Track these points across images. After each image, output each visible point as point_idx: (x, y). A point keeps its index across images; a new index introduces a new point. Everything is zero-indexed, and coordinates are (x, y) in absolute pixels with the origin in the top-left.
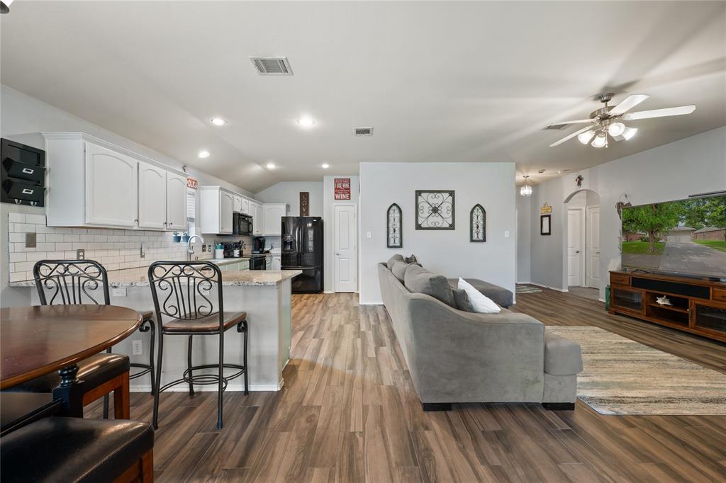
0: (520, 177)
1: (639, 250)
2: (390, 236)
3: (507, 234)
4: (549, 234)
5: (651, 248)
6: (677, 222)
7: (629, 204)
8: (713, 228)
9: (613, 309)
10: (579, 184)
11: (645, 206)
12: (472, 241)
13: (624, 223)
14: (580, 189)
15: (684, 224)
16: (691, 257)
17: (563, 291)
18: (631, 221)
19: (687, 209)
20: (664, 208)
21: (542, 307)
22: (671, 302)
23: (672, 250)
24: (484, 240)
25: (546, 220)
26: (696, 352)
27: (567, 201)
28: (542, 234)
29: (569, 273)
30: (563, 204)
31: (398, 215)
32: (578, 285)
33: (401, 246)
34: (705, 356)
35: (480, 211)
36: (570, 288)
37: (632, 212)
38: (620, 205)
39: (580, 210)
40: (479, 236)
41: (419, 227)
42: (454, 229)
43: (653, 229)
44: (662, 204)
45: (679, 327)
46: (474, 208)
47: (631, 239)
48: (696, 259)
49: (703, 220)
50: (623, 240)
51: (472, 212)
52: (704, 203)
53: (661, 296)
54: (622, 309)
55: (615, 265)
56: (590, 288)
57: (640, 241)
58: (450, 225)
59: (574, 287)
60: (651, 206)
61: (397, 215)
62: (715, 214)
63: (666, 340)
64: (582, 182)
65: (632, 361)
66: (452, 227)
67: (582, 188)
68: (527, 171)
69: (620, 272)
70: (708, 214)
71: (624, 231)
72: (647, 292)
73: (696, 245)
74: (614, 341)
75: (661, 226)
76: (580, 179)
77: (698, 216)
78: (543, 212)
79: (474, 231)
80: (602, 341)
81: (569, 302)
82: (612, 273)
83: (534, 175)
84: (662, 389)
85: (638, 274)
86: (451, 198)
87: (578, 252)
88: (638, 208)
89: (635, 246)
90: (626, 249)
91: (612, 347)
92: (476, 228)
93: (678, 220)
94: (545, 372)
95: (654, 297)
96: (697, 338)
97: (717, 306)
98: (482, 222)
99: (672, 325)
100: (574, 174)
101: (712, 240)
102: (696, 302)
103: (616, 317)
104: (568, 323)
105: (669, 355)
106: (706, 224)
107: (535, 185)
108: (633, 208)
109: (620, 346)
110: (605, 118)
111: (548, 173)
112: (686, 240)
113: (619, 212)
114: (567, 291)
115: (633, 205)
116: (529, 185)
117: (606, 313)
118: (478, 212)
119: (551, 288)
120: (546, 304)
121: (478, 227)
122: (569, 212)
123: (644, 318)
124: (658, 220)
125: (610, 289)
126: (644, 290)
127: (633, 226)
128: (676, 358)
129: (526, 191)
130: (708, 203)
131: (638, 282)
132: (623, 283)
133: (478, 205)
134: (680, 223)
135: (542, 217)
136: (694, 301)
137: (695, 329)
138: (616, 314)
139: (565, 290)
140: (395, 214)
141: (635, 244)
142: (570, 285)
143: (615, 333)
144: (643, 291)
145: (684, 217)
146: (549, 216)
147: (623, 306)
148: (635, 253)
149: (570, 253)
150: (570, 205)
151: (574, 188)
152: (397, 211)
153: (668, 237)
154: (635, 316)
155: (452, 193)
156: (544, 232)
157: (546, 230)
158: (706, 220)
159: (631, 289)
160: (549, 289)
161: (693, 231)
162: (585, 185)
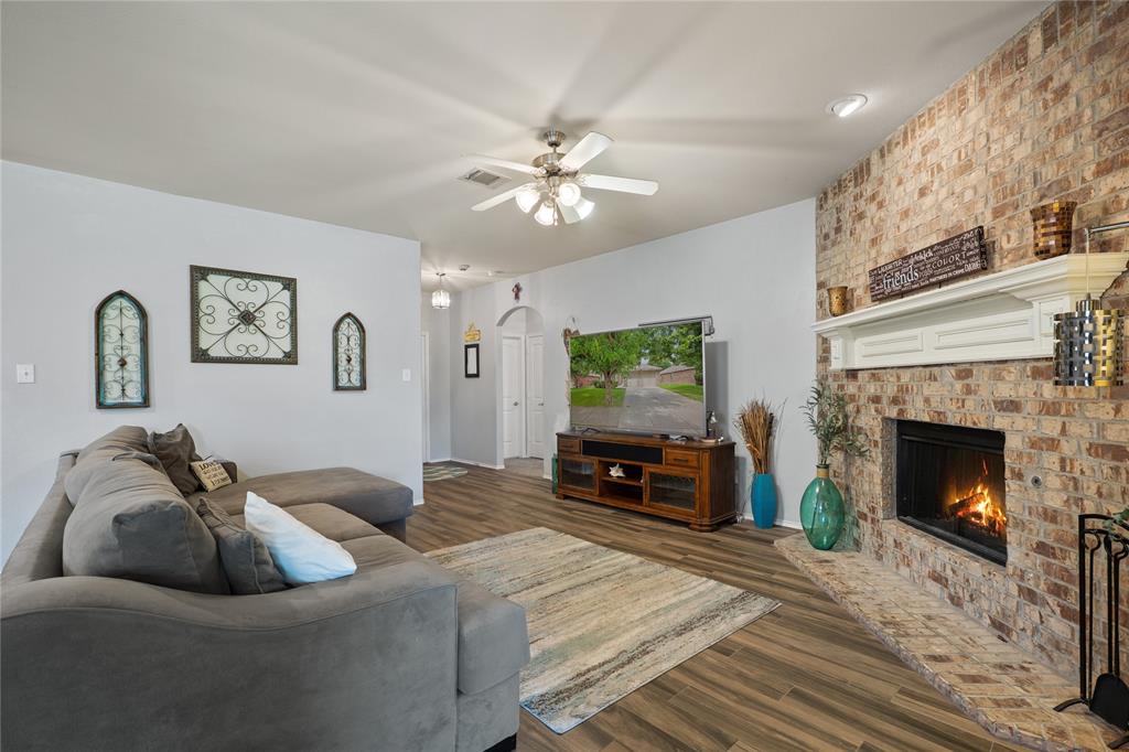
0: (429, 274)
1: (590, 402)
2: (108, 376)
3: (406, 375)
4: (477, 375)
5: (608, 397)
6: (639, 358)
7: (577, 331)
8: (681, 367)
9: (562, 491)
10: (517, 297)
11: (599, 334)
12: (337, 388)
13: (573, 359)
14: (517, 305)
15: (647, 361)
16: (657, 409)
17: (498, 468)
18: (580, 356)
19: (650, 340)
20: (623, 337)
21: (466, 504)
22: (624, 472)
23: (636, 399)
24: (363, 387)
25: (472, 351)
26: (652, 543)
27: (501, 322)
28: (468, 376)
29: (506, 439)
30: (496, 328)
31: (137, 323)
32: (516, 455)
33: (146, 402)
34: (664, 546)
35: (354, 327)
36: (507, 461)
37: (582, 344)
38: (567, 333)
39: (518, 339)
40: (351, 378)
41: (200, 356)
42: (296, 363)
43: (609, 369)
44: (620, 332)
45: (633, 507)
46: (341, 321)
47: (581, 385)
48: (662, 411)
49: (669, 356)
50: (572, 385)
51: (336, 329)
52: (671, 331)
53: (614, 465)
54: (572, 490)
55: (562, 424)
56: (532, 458)
57: (593, 387)
58: (287, 355)
59: (510, 459)
60: (607, 335)
61: (131, 321)
62: (683, 347)
63: (621, 529)
64: (521, 294)
65: (591, 582)
66: (291, 358)
67: (521, 304)
68: (442, 265)
69: (568, 433)
70: (676, 347)
71: (574, 373)
72: (600, 461)
73: (663, 391)
74: (566, 549)
75: (618, 364)
76: (518, 289)
77: (664, 350)
78: (468, 338)
79: (340, 369)
80: (551, 553)
81: (506, 487)
82: (559, 435)
83: (452, 273)
84: (633, 628)
85: (590, 436)
86: (287, 294)
87: (516, 404)
88: (590, 338)
89: (587, 395)
90: (576, 400)
91: (564, 563)
92: (345, 362)
93: (641, 355)
94: (459, 692)
95: (607, 466)
96: (652, 520)
97: (669, 472)
98: (358, 351)
99: (626, 506)
100: (511, 280)
101: (680, 384)
102: (652, 470)
103: (567, 503)
104: (504, 528)
105: (629, 556)
106: (674, 361)
107: (455, 293)
108: (583, 337)
109: (573, 558)
110: (553, 173)
111: (474, 274)
112: (650, 385)
113: (566, 343)
114: (503, 467)
115: (582, 333)
116: (445, 290)
117: (553, 498)
118: (348, 329)
119: (481, 465)
120: (473, 497)
121: (349, 360)
122: (505, 341)
123: (596, 499)
124: (614, 356)
125: (557, 461)
126: (597, 458)
127: (584, 364)
128: (638, 559)
129: (441, 300)
130: (675, 332)
131: (590, 447)
132: (573, 450)
133: (349, 315)
134: (643, 359)
135: (467, 347)
136: (649, 468)
137: (649, 506)
138: (566, 497)
139: (501, 467)
140: (122, 321)
141: (587, 391)
142: (507, 456)
143: (567, 533)
144: (595, 460)
145: (647, 351)
146: (477, 346)
147: (572, 484)
148: (587, 406)
149: (505, 407)
150: (506, 331)
151: (510, 302)
152: (131, 312)
153: (629, 380)
154: (588, 498)
155: (289, 284)
156: (470, 372)
157: (472, 370)
158: (673, 356)
159: (582, 459)
160: (478, 467)
161: (659, 371)
162: (524, 299)
